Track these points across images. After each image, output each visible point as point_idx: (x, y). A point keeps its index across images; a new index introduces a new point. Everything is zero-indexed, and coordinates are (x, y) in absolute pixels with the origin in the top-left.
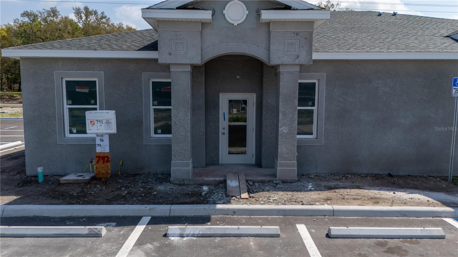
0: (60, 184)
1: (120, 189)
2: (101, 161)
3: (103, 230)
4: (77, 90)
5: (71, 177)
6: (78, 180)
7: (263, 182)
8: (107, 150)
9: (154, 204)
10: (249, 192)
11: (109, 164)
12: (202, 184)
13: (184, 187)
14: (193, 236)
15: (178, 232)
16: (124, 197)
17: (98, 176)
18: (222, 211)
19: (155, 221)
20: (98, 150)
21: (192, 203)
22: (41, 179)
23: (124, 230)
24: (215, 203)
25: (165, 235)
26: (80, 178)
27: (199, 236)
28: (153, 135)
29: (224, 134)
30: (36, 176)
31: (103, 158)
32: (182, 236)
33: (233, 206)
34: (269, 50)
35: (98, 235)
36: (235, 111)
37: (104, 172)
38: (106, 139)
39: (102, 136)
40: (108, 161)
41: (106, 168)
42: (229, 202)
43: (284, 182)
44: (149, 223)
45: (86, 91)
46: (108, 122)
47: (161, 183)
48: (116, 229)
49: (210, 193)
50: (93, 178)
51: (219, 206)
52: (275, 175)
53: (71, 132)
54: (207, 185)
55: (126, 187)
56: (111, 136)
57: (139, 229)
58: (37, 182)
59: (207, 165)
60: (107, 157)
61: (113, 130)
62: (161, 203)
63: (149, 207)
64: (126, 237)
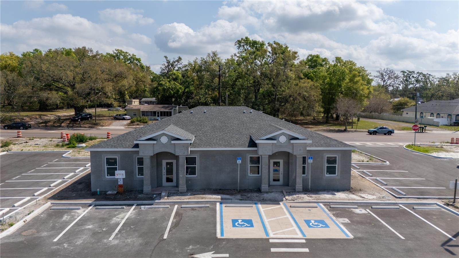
0: (106, 195)
1: (127, 196)
2: (120, 187)
3: (125, 207)
4: (110, 161)
5: (109, 192)
6: (112, 193)
7: (174, 193)
8: (122, 183)
9: (138, 201)
10: (167, 197)
11: (123, 188)
12: (154, 194)
13: (148, 195)
14: (147, 208)
15: (144, 207)
16: (128, 199)
17: (119, 192)
18: (157, 202)
19: (138, 205)
20: (119, 183)
21: (149, 200)
22: (98, 193)
23: (130, 207)
24: (156, 200)
25: (140, 208)
26: (113, 193)
27: (149, 208)
28: (137, 176)
29: (164, 175)
30: (97, 192)
31: (121, 186)
32: (144, 208)
33: (161, 201)
34: (175, 151)
35: (124, 208)
36: (168, 166)
37: (121, 191)
38: (122, 180)
39: (120, 179)
40: (122, 187)
41: (121, 190)
42: (160, 200)
43: (181, 193)
44: (136, 206)
45: (113, 161)
46: (123, 174)
47: (140, 194)
48: (128, 207)
49: (156, 197)
50: (117, 193)
51: (156, 201)
52: (178, 191)
53: (108, 176)
54: (156, 194)
55: (129, 196)
56: (123, 179)
57: (134, 207)
58: (97, 194)
59: (158, 187)
60: (122, 186)
61: (124, 177)
62: (140, 201)
63: (136, 201)
64: (130, 209)
